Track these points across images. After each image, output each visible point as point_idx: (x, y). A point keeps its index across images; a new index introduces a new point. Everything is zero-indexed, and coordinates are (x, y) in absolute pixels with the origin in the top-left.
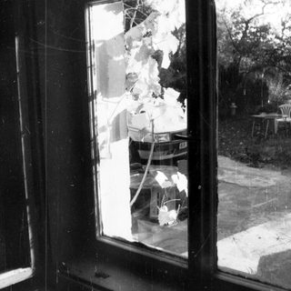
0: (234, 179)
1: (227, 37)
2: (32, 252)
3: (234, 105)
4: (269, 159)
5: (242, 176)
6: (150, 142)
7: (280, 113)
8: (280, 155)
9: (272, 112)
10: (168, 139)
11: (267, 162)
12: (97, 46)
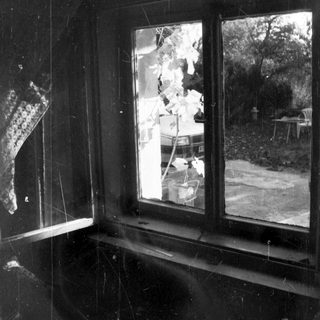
0: (253, 182)
1: (248, 38)
2: (93, 207)
3: (255, 110)
4: (289, 162)
5: (262, 179)
6: (170, 145)
7: (303, 116)
8: (300, 159)
9: (293, 116)
10: (187, 142)
11: (286, 166)
12: (139, 58)
